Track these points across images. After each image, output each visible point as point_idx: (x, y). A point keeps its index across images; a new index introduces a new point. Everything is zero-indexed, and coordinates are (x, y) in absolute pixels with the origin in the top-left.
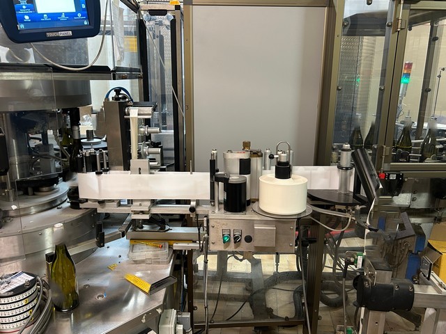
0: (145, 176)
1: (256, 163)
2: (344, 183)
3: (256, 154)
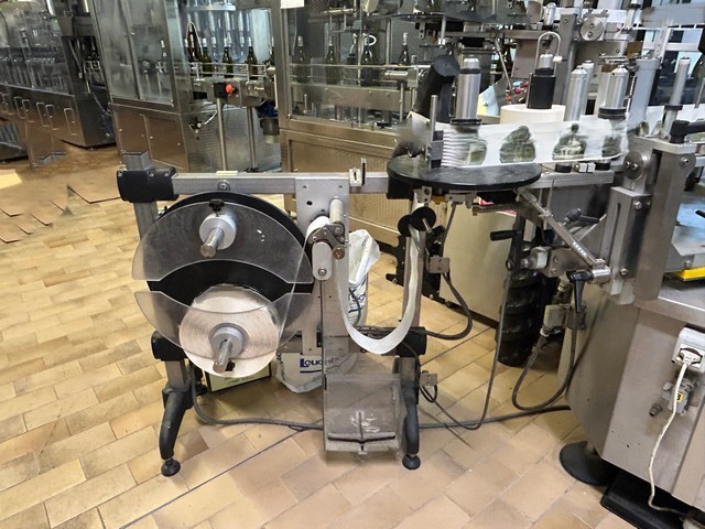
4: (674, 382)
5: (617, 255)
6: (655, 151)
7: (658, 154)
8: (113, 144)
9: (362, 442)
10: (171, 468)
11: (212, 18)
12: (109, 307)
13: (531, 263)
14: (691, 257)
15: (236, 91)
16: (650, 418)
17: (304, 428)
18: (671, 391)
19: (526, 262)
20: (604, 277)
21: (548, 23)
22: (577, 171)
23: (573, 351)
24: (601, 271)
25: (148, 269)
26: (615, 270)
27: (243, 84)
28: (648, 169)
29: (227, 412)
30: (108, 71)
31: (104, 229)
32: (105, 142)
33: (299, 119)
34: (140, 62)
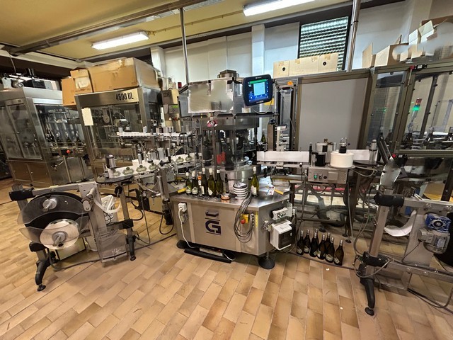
0: (282, 152)
1: (330, 148)
2: (372, 157)
3: (331, 144)
8: (10, 177)
9: (115, 257)
10: (42, 288)
11: (57, 126)
12: (11, 244)
15: (71, 152)
17: (97, 261)
24: (159, 194)
25: (24, 220)
27: (74, 149)
29: (66, 265)
30: (5, 147)
31: (6, 215)
32: (5, 177)
33: (98, 160)
34: (23, 143)
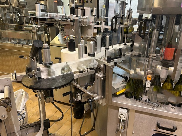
4: (120, 123)
5: (100, 93)
6: (104, 65)
7: (105, 65)
13: (77, 100)
14: (118, 89)
16: (116, 133)
18: (119, 126)
19: (75, 99)
20: (97, 99)
21: (72, 20)
22: (85, 72)
23: (94, 116)
24: (96, 98)
26: (100, 97)
28: (103, 69)
